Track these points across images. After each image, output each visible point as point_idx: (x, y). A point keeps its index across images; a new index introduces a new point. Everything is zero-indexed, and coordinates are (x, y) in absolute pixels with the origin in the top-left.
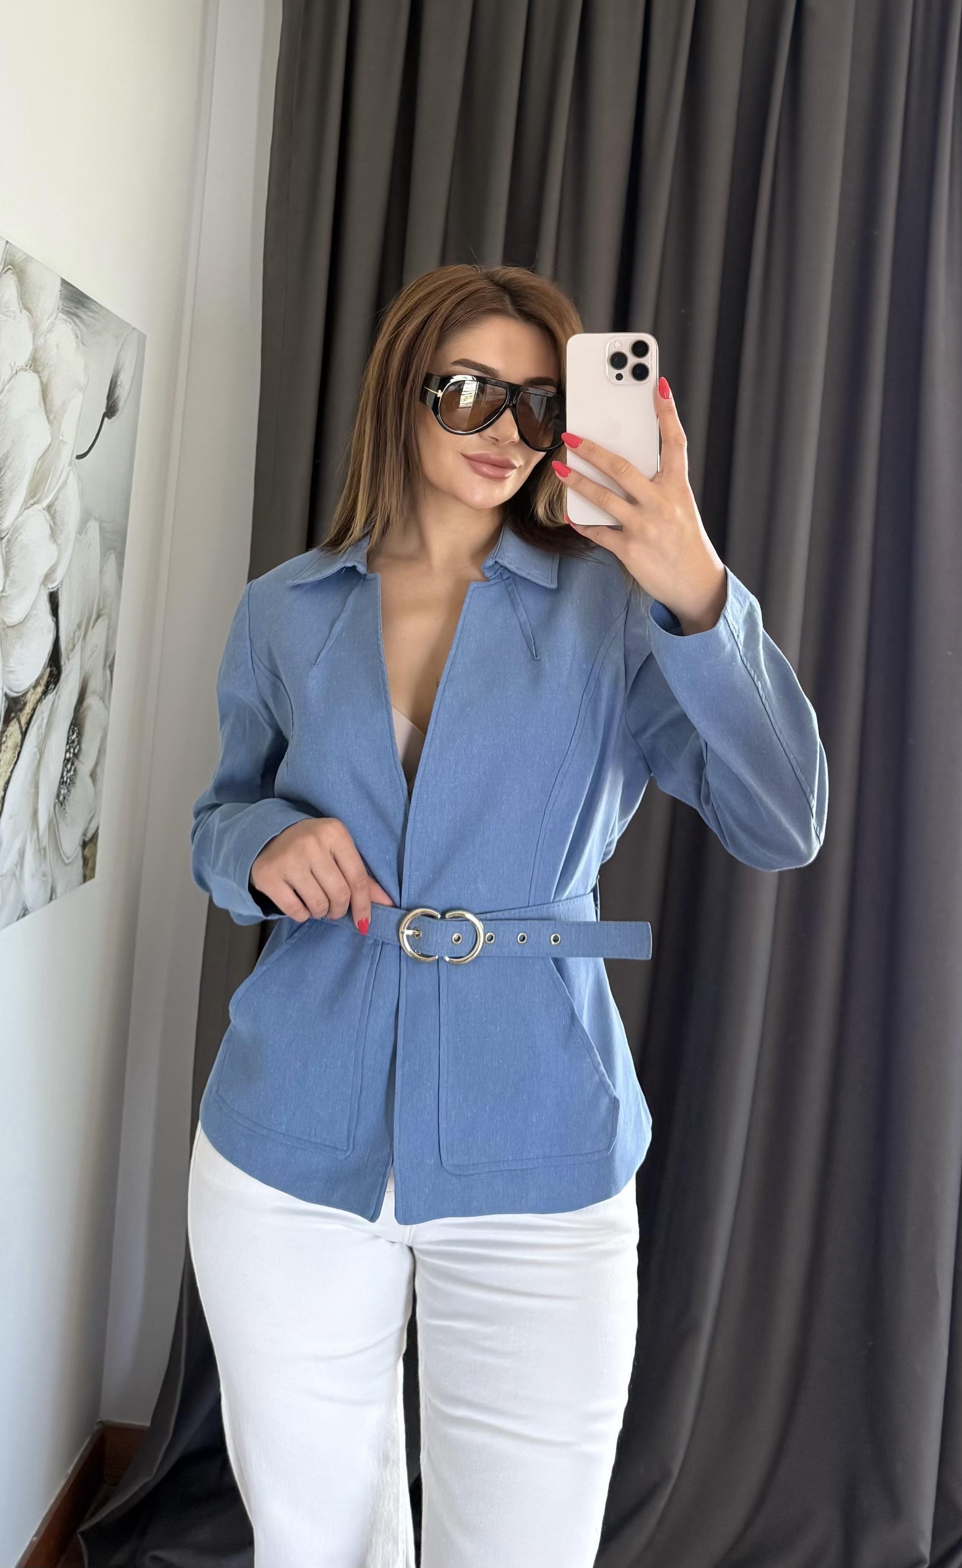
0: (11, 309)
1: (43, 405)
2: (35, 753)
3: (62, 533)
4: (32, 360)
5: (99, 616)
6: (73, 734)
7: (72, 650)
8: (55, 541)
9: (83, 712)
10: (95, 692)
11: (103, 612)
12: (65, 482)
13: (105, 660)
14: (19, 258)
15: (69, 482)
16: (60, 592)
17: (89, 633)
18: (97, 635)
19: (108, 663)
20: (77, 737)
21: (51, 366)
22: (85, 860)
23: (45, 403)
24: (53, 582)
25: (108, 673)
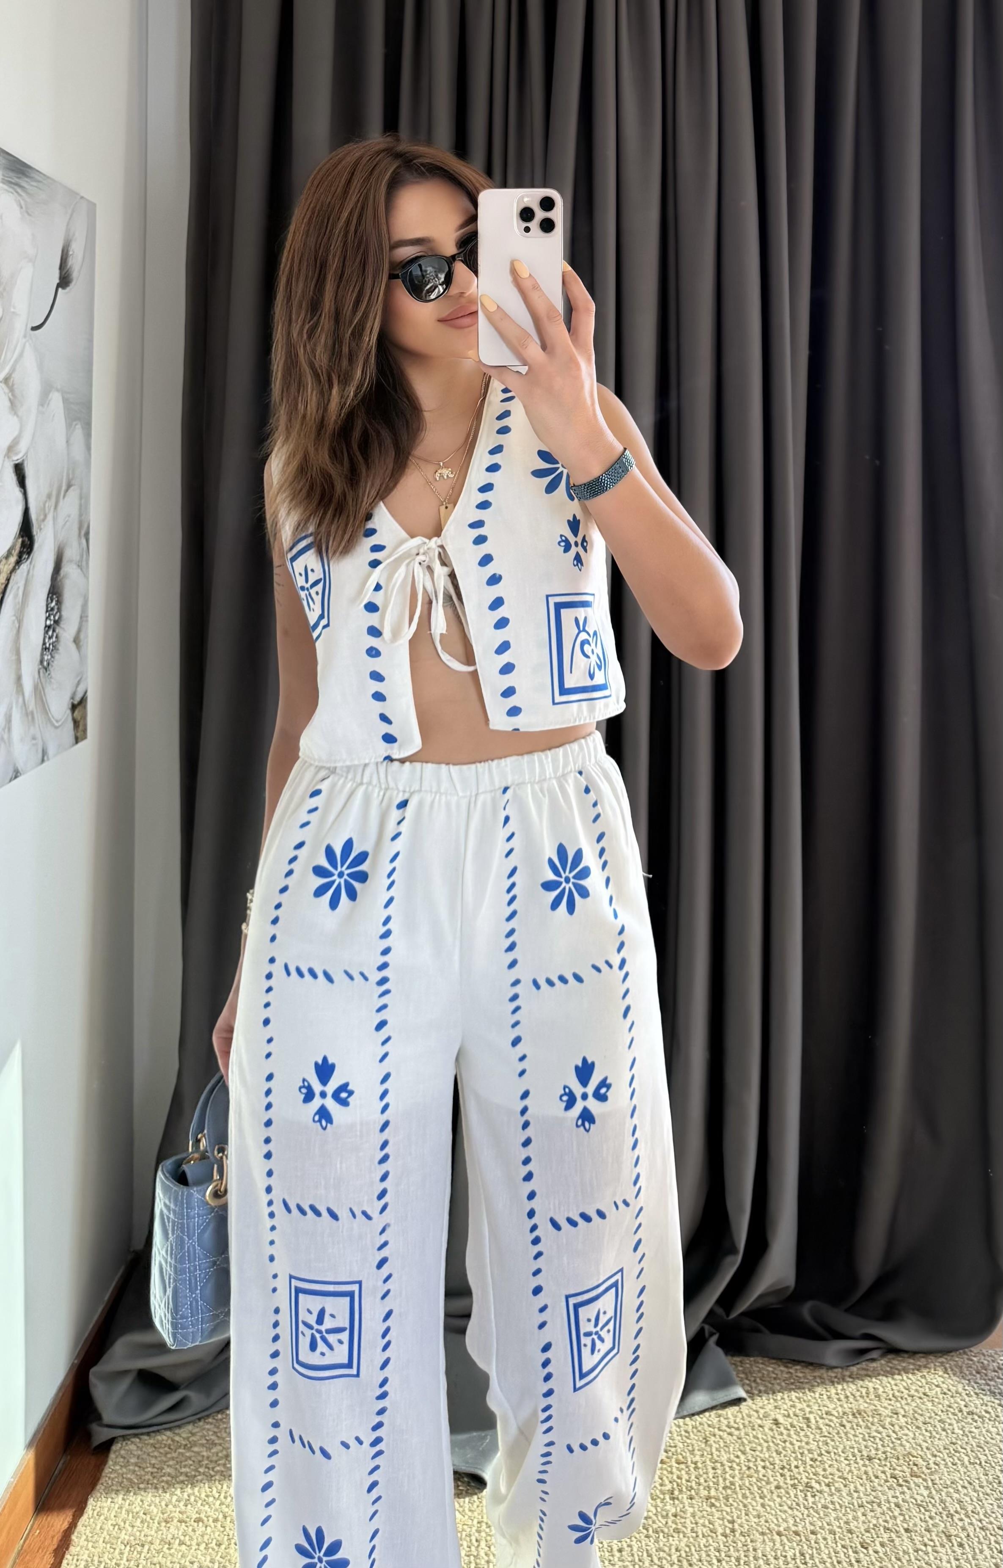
2: (14, 622)
3: (22, 405)
5: (69, 486)
6: (52, 601)
7: (44, 520)
8: (16, 414)
9: (60, 580)
10: (71, 561)
11: (73, 482)
12: (21, 355)
13: (80, 529)
15: (26, 353)
16: (25, 465)
17: (61, 503)
18: (69, 506)
19: (83, 533)
20: (56, 604)
22: (76, 723)
24: (17, 454)
25: (84, 541)
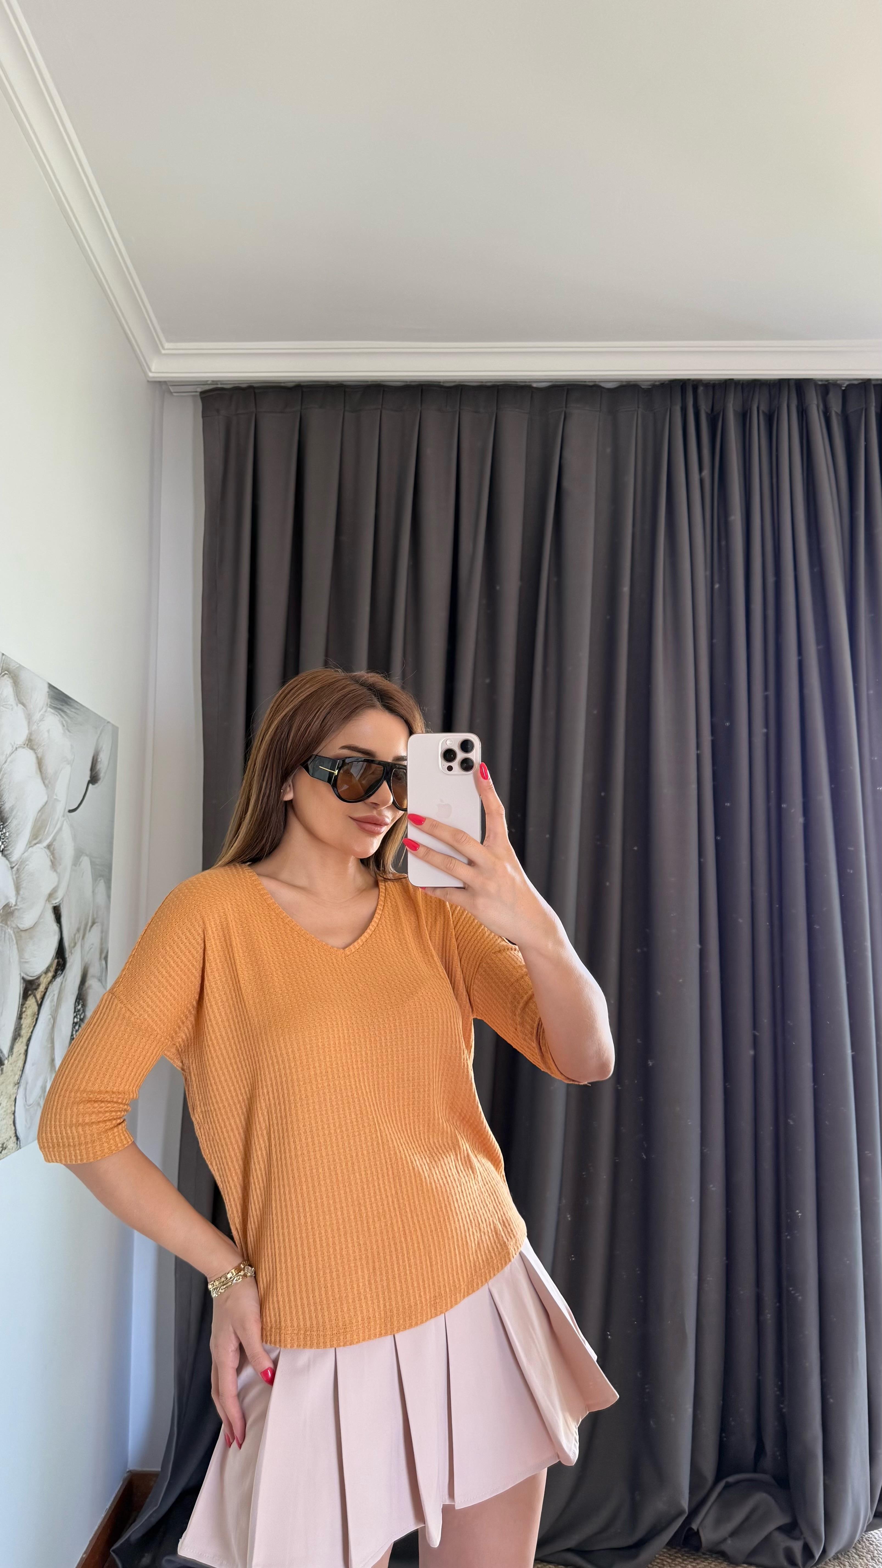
0: (9, 703)
1: (39, 772)
2: (50, 1019)
3: (60, 865)
4: (29, 742)
5: (93, 923)
6: (79, 1005)
7: (74, 946)
8: (55, 871)
9: (86, 990)
10: (93, 976)
11: (97, 921)
12: (60, 829)
13: (101, 954)
14: (12, 666)
15: (64, 828)
16: (61, 906)
17: (87, 936)
18: (93, 937)
19: (103, 956)
20: (82, 1007)
21: (44, 746)
23: (41, 771)
24: (55, 899)
25: (104, 962)
